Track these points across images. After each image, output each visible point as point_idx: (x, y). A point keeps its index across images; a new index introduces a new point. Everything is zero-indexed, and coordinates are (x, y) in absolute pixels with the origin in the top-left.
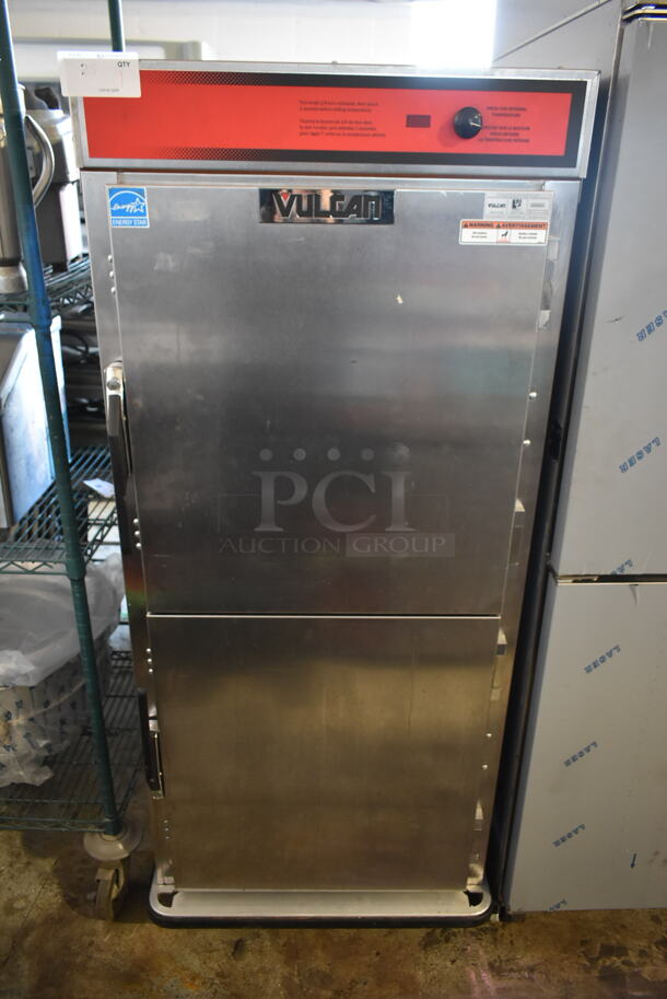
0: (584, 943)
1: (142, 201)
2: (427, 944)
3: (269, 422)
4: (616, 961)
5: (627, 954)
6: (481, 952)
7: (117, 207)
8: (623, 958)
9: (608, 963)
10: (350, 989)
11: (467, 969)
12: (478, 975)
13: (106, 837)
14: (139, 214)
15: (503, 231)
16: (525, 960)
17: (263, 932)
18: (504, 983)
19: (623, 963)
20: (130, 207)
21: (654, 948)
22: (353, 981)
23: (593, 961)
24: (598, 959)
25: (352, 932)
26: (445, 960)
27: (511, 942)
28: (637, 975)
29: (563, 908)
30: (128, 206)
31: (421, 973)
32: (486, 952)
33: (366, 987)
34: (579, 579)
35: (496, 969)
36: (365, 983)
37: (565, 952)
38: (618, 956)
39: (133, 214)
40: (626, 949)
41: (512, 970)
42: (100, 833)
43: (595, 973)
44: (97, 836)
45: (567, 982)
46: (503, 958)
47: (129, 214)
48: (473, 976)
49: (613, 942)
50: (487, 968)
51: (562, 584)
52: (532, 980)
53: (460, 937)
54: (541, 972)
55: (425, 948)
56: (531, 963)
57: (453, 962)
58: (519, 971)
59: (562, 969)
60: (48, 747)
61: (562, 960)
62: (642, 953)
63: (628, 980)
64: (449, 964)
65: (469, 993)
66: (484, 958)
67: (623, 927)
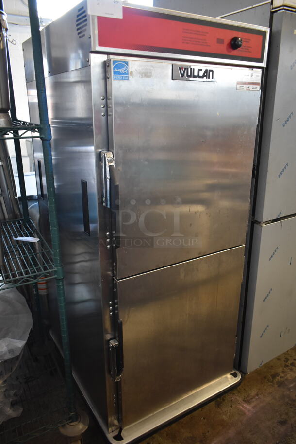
0: (265, 378)
1: (127, 68)
2: (219, 405)
3: (172, 172)
4: (278, 379)
5: (279, 375)
6: (238, 398)
7: (116, 70)
8: (279, 377)
9: (276, 380)
10: (205, 437)
11: (238, 406)
12: (243, 406)
13: (72, 424)
14: (125, 74)
15: (248, 86)
16: (253, 393)
17: (155, 435)
18: (253, 404)
19: (281, 378)
20: (122, 70)
21: (285, 369)
22: (203, 433)
23: (272, 382)
24: (273, 381)
25: (189, 416)
26: (229, 408)
27: (244, 389)
28: (287, 379)
29: (263, 364)
30: (121, 70)
31: (224, 416)
32: (239, 397)
33: (210, 433)
34: (267, 223)
35: (247, 401)
36: (208, 432)
37: (262, 384)
38: (278, 376)
39: (123, 74)
40: (277, 373)
41: (251, 399)
42: (68, 424)
43: (276, 386)
44: (68, 426)
45: (270, 393)
46: (246, 396)
47: (121, 74)
48: (241, 407)
49: (273, 373)
50: (243, 402)
51: (264, 225)
52: (260, 398)
53: (228, 397)
54: (260, 394)
55: (218, 407)
56: (256, 393)
57: (231, 406)
58: (254, 397)
59: (266, 390)
60: (15, 395)
61: (263, 386)
62: (283, 372)
63: (286, 383)
64: (230, 408)
65: (245, 414)
66: (240, 400)
67: (272, 366)
